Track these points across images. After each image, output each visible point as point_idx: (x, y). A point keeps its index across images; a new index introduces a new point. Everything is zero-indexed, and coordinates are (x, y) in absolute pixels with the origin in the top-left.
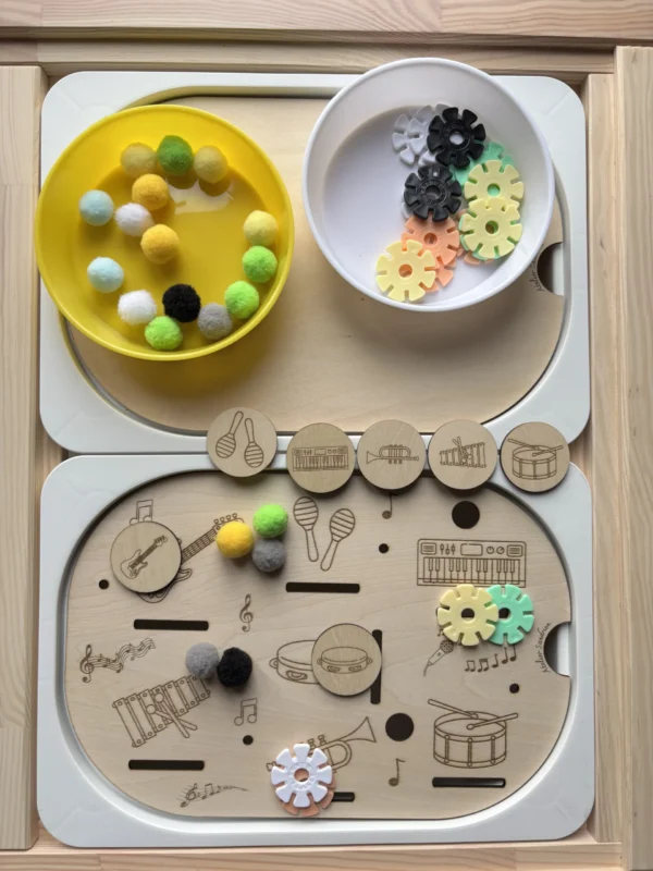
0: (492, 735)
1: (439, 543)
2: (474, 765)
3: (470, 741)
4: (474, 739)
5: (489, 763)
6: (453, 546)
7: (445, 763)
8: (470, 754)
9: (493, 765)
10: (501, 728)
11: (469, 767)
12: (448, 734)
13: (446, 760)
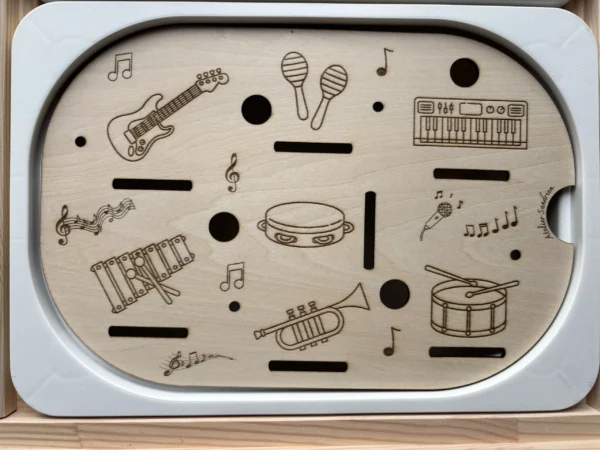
0: (492, 303)
1: (437, 102)
2: (473, 334)
3: (469, 310)
4: (474, 307)
5: (488, 333)
6: (451, 105)
7: (443, 333)
8: (469, 323)
9: (493, 334)
10: (501, 296)
11: (468, 336)
12: (446, 302)
13: (444, 329)
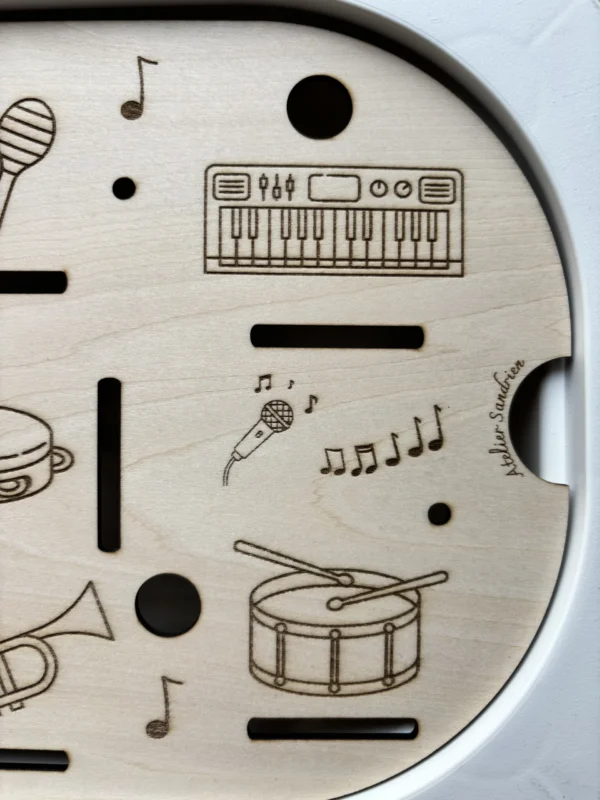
0: (387, 621)
1: (256, 173)
2: (345, 689)
3: (336, 637)
4: (345, 631)
5: (379, 685)
6: (290, 180)
7: (277, 686)
8: (335, 664)
9: (389, 688)
10: (409, 606)
11: (335, 694)
12: (282, 621)
13: (279, 679)
